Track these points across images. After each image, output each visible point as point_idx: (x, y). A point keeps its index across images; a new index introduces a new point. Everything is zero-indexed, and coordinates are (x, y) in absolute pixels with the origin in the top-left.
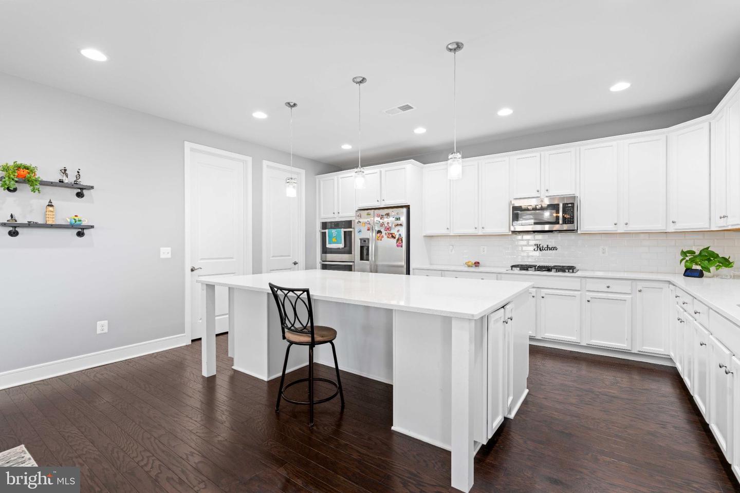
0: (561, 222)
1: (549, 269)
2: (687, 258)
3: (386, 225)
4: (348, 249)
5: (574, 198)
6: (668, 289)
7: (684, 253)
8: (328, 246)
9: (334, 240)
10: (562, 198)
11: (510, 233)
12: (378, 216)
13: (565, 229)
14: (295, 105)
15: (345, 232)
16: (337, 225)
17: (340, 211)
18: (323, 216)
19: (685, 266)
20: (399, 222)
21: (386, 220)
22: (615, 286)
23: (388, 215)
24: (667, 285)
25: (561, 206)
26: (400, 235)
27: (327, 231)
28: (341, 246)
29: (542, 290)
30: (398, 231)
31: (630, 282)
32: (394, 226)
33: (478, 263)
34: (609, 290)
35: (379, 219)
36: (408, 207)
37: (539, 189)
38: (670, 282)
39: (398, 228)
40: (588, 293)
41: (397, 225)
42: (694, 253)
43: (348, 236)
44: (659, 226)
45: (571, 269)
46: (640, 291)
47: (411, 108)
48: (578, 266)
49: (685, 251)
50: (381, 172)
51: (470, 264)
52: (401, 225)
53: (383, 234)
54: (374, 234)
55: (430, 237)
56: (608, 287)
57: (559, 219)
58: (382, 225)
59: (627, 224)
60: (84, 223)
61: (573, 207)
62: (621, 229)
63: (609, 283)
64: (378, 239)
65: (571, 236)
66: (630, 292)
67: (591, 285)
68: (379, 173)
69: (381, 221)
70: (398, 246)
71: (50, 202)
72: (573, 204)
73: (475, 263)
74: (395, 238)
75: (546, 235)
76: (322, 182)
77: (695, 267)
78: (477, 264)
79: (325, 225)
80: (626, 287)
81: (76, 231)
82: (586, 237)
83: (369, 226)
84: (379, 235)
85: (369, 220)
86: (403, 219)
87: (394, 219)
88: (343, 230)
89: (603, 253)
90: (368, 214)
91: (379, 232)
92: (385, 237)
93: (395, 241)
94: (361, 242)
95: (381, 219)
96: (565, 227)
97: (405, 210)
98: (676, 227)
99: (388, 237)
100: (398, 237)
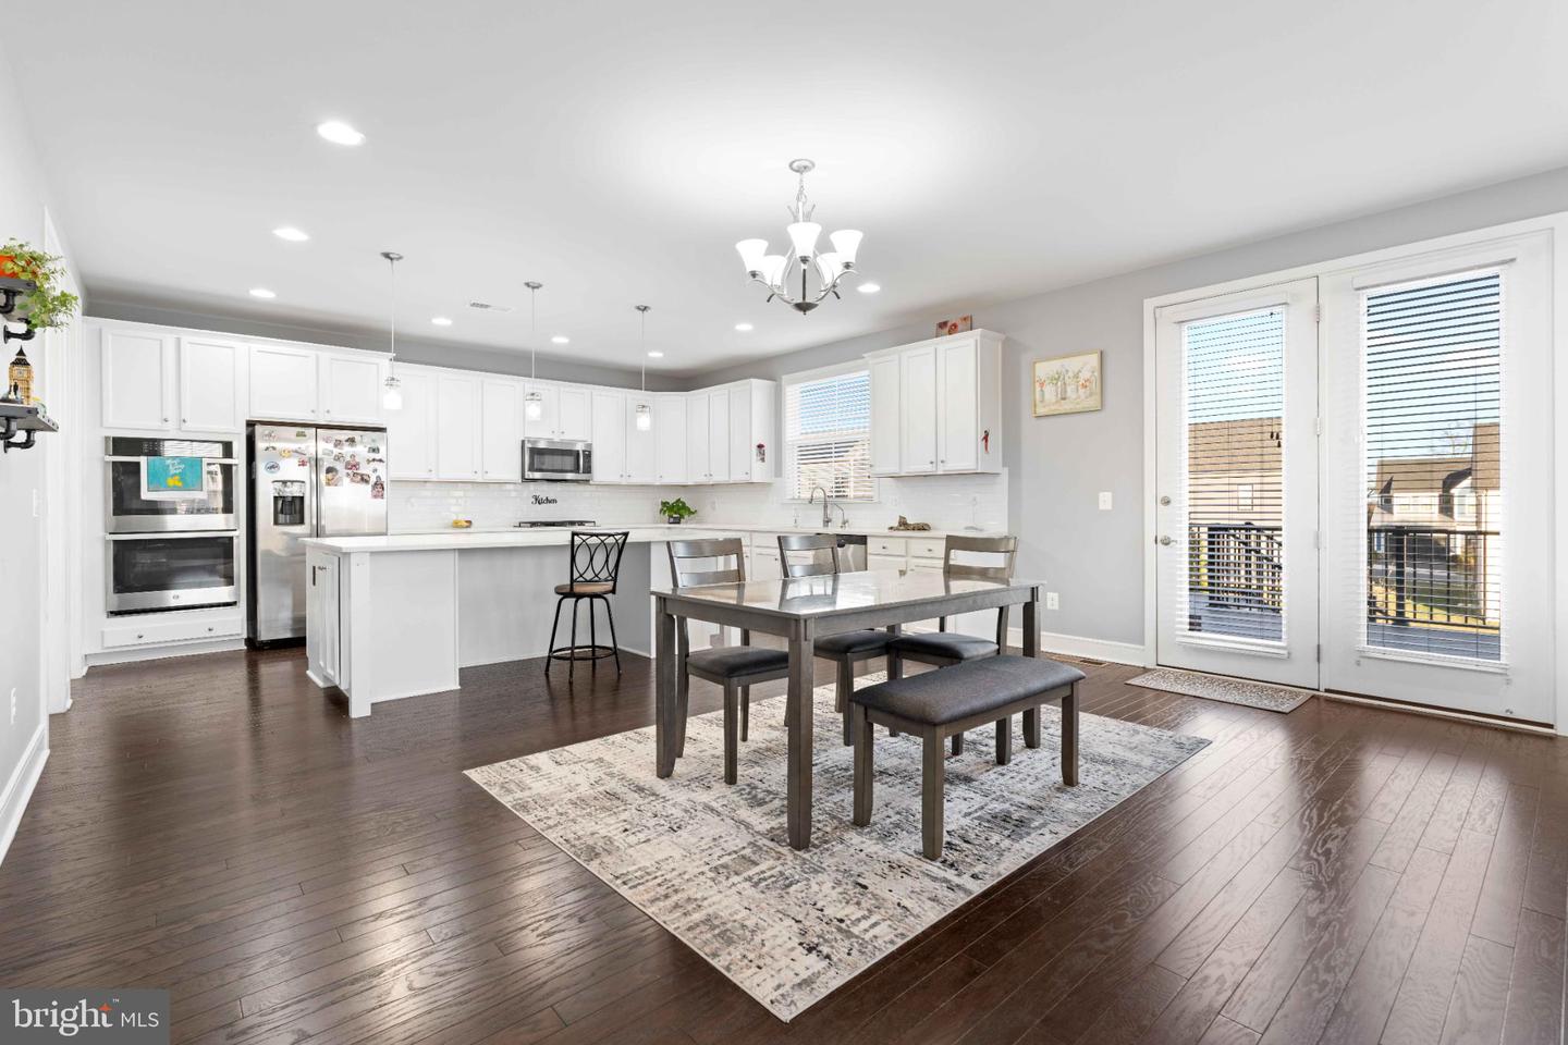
0: (581, 471)
3: (348, 459)
5: (590, 445)
8: (149, 495)
9: (174, 481)
11: (521, 481)
12: (327, 440)
20: (377, 456)
21: (347, 450)
23: (351, 441)
25: (581, 453)
26: (378, 477)
27: (141, 459)
30: (375, 471)
32: (365, 462)
33: (471, 522)
35: (330, 446)
37: (554, 430)
39: (376, 465)
41: (374, 460)
50: (317, 356)
51: (460, 524)
52: (381, 461)
53: (342, 473)
54: (316, 474)
58: (338, 458)
59: (629, 476)
61: (588, 455)
64: (329, 484)
68: (312, 358)
69: (336, 451)
72: (589, 451)
74: (367, 482)
78: (469, 524)
83: (301, 457)
84: (330, 476)
85: (304, 446)
86: (384, 450)
87: (367, 449)
90: (300, 435)
91: (331, 470)
92: (346, 480)
93: (368, 488)
94: (275, 489)
95: (336, 446)
96: (584, 477)
97: (384, 434)
98: (662, 481)
99: (352, 481)
100: (373, 480)
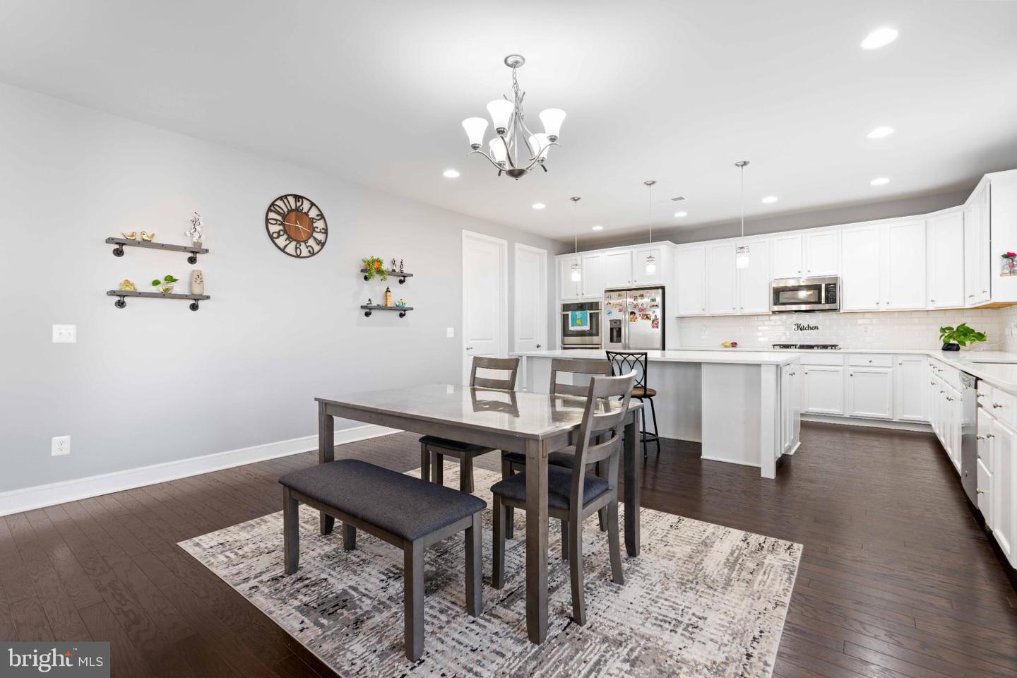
0: (823, 301)
1: (811, 347)
2: (946, 334)
3: (640, 306)
4: (594, 331)
5: (836, 278)
6: (925, 362)
7: (943, 330)
8: (571, 328)
9: (578, 322)
10: (823, 279)
11: (771, 313)
12: (631, 297)
13: (827, 308)
14: (579, 199)
15: (590, 314)
16: (581, 307)
17: (584, 293)
18: (563, 297)
19: (944, 341)
20: (654, 303)
21: (640, 301)
22: (877, 361)
23: (642, 296)
24: (925, 357)
25: (823, 286)
26: (656, 316)
27: (570, 313)
28: (587, 328)
29: (806, 367)
30: (654, 312)
31: (891, 356)
32: (648, 307)
33: (736, 343)
34: (871, 364)
35: (632, 300)
36: (663, 288)
37: (800, 270)
38: (928, 355)
39: (653, 309)
40: (851, 368)
41: (653, 306)
42: (952, 329)
43: (594, 319)
44: (920, 305)
45: (834, 346)
46: (900, 364)
47: (683, 199)
48: (840, 344)
49: (944, 327)
50: (632, 252)
51: (727, 345)
52: (656, 306)
53: (637, 315)
54: (627, 316)
55: (681, 318)
56: (871, 362)
57: (821, 299)
58: (636, 306)
59: (888, 303)
60: (407, 306)
61: (835, 287)
62: (883, 308)
63: (871, 357)
64: (631, 321)
65: (833, 315)
66: (891, 366)
67: (854, 360)
68: (630, 253)
69: (635, 302)
70: (653, 327)
71: (388, 288)
72: (835, 284)
73: (732, 343)
74: (650, 319)
75: (807, 315)
76: (562, 263)
77: (952, 341)
78: (734, 345)
79: (566, 307)
80: (887, 361)
81: (398, 313)
82: (848, 316)
83: (621, 307)
84: (632, 316)
85: (620, 301)
86: (659, 300)
87: (649, 300)
88: (589, 312)
89: (866, 332)
90: (620, 295)
91: (632, 313)
92: (639, 318)
93: (649, 323)
94: (611, 324)
95: (635, 300)
96: (827, 306)
97: (660, 291)
98: (935, 306)
99: (643, 319)
100: (653, 318)
